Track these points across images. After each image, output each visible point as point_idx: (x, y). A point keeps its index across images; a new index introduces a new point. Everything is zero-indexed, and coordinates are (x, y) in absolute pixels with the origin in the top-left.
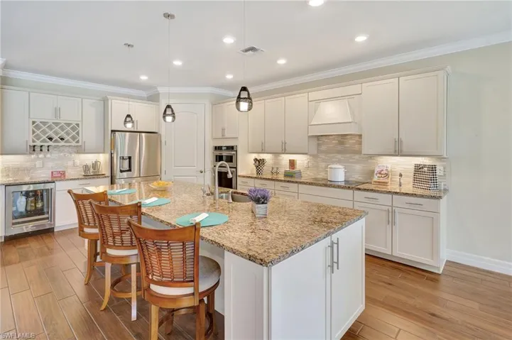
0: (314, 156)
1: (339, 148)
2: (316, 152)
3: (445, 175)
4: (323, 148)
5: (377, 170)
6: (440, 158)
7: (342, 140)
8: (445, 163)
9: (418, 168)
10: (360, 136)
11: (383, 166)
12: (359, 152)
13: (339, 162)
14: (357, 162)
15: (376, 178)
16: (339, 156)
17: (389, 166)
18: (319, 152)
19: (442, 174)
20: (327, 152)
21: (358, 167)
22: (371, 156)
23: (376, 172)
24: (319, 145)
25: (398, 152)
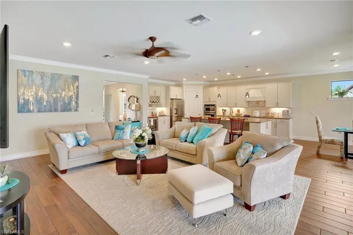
0: (247, 108)
1: (257, 105)
3: (291, 113)
4: (251, 105)
5: (271, 112)
6: (290, 108)
7: (258, 103)
8: (291, 110)
9: (284, 111)
10: (265, 101)
12: (265, 106)
13: (258, 110)
14: (263, 110)
15: (270, 115)
16: (257, 108)
17: (274, 111)
18: (249, 107)
20: (252, 107)
21: (264, 112)
22: (268, 108)
24: (249, 104)
25: (277, 106)
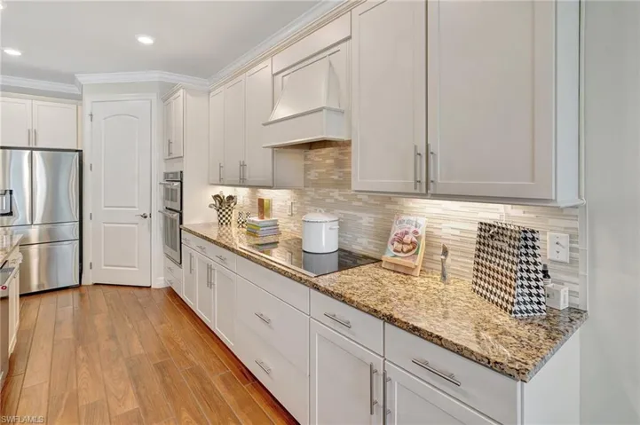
0: (300, 192)
2: (301, 184)
3: (573, 261)
4: (313, 175)
5: (395, 230)
7: (341, 157)
8: (576, 224)
11: (409, 222)
17: (422, 221)
19: (564, 256)
20: (316, 184)
23: (392, 236)
24: (307, 169)
